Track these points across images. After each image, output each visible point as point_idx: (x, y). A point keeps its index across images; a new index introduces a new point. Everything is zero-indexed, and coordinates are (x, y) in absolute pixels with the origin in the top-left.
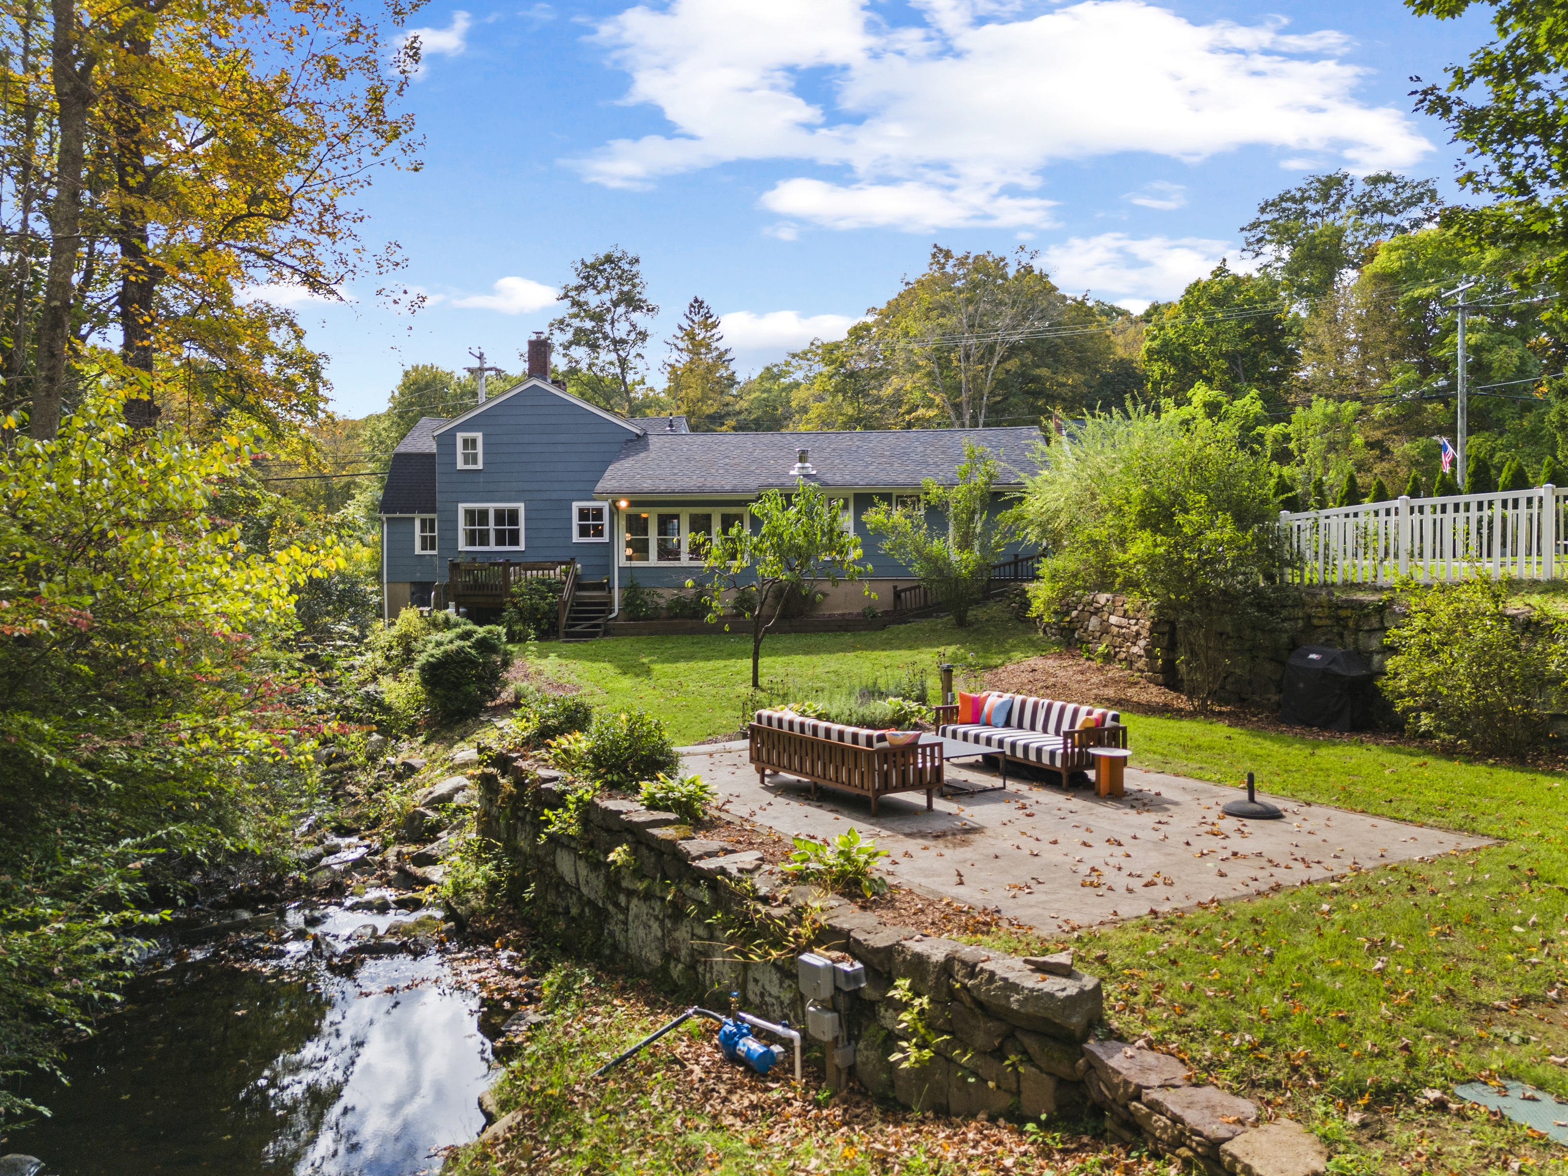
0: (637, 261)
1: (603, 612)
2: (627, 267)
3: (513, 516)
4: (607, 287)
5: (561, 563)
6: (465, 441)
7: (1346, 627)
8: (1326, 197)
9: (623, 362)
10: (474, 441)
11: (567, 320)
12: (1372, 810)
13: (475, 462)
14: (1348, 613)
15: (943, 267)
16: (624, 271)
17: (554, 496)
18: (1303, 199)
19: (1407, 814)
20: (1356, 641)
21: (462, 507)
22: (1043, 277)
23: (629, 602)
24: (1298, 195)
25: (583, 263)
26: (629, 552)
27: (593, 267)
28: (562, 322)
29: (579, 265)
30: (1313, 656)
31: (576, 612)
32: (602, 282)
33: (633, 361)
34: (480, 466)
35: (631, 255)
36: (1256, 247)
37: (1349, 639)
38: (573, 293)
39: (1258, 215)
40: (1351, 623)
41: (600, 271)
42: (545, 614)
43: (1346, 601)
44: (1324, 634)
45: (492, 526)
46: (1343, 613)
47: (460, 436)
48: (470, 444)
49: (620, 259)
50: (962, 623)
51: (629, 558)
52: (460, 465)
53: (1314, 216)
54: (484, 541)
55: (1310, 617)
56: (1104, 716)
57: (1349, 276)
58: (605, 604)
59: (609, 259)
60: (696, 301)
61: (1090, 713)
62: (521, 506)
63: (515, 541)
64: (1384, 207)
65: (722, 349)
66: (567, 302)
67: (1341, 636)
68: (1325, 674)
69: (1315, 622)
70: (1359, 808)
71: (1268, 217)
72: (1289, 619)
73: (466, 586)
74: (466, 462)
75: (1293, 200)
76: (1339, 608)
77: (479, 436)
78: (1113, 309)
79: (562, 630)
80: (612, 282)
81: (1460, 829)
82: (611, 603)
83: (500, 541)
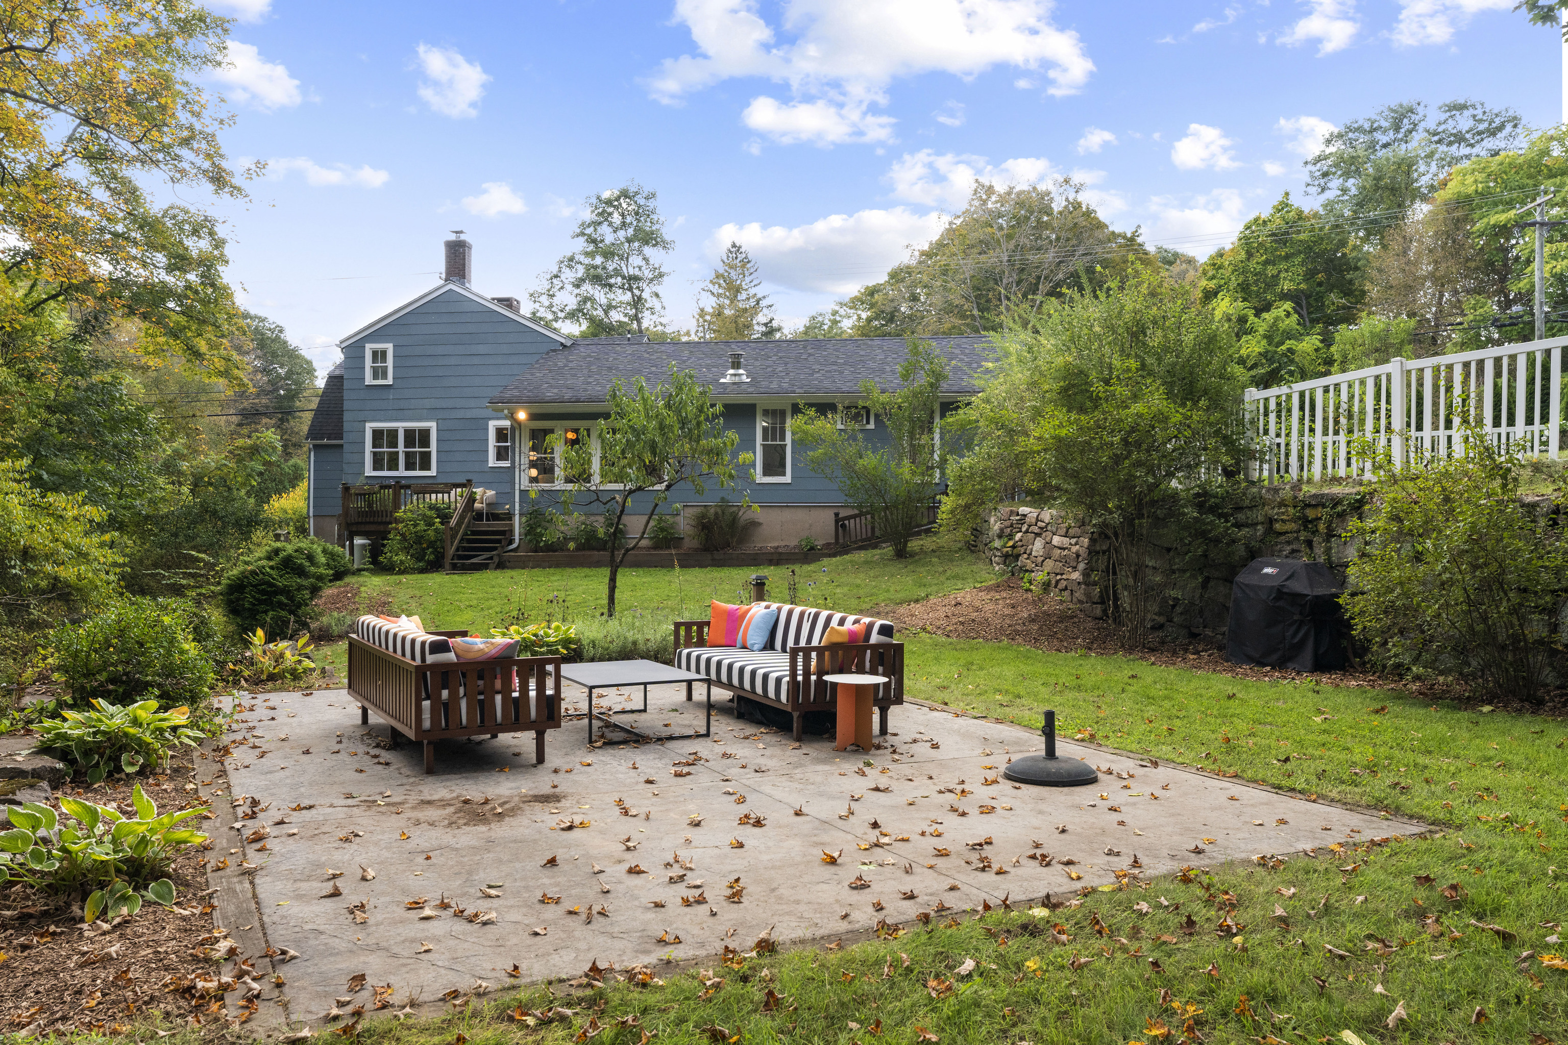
0: (654, 195)
1: (499, 541)
2: (642, 202)
3: (424, 436)
4: (624, 225)
5: (457, 486)
6: (375, 353)
7: (1315, 532)
8: (1397, 129)
9: (637, 302)
10: (384, 353)
11: (577, 257)
12: (1249, 774)
13: (385, 376)
14: (1319, 512)
15: (985, 202)
16: (639, 206)
17: (469, 414)
18: (1373, 130)
19: (1300, 785)
20: (1328, 551)
21: (370, 426)
22: (1088, 213)
23: (530, 530)
24: (1367, 126)
25: (598, 198)
26: (534, 472)
27: (609, 202)
28: (571, 259)
29: (594, 201)
30: (1268, 570)
31: (469, 541)
32: (616, 219)
33: (651, 302)
34: (390, 381)
35: (647, 190)
36: (1322, 182)
37: (1319, 550)
38: (589, 231)
39: (1323, 147)
40: (1322, 527)
41: (616, 208)
42: (431, 544)
43: (1315, 496)
44: (1289, 543)
45: (401, 448)
46: (1311, 514)
47: (369, 347)
48: (378, 356)
49: (637, 193)
50: (901, 554)
51: (533, 480)
52: (369, 380)
53: (1385, 146)
54: (393, 466)
55: (1271, 521)
56: (870, 626)
57: (1420, 211)
58: (503, 533)
59: (625, 194)
60: (734, 246)
61: (856, 622)
62: (432, 425)
63: (426, 466)
64: (1459, 138)
65: (759, 296)
66: (582, 239)
67: (1309, 544)
68: (1280, 593)
69: (1277, 526)
70: (1232, 770)
71: (1332, 149)
72: (1246, 525)
73: (360, 513)
74: (375, 377)
75: (1359, 129)
76: (1309, 506)
77: (389, 347)
78: (1176, 255)
79: (447, 561)
80: (629, 219)
81: (1377, 806)
82: (511, 531)
83: (409, 466)
